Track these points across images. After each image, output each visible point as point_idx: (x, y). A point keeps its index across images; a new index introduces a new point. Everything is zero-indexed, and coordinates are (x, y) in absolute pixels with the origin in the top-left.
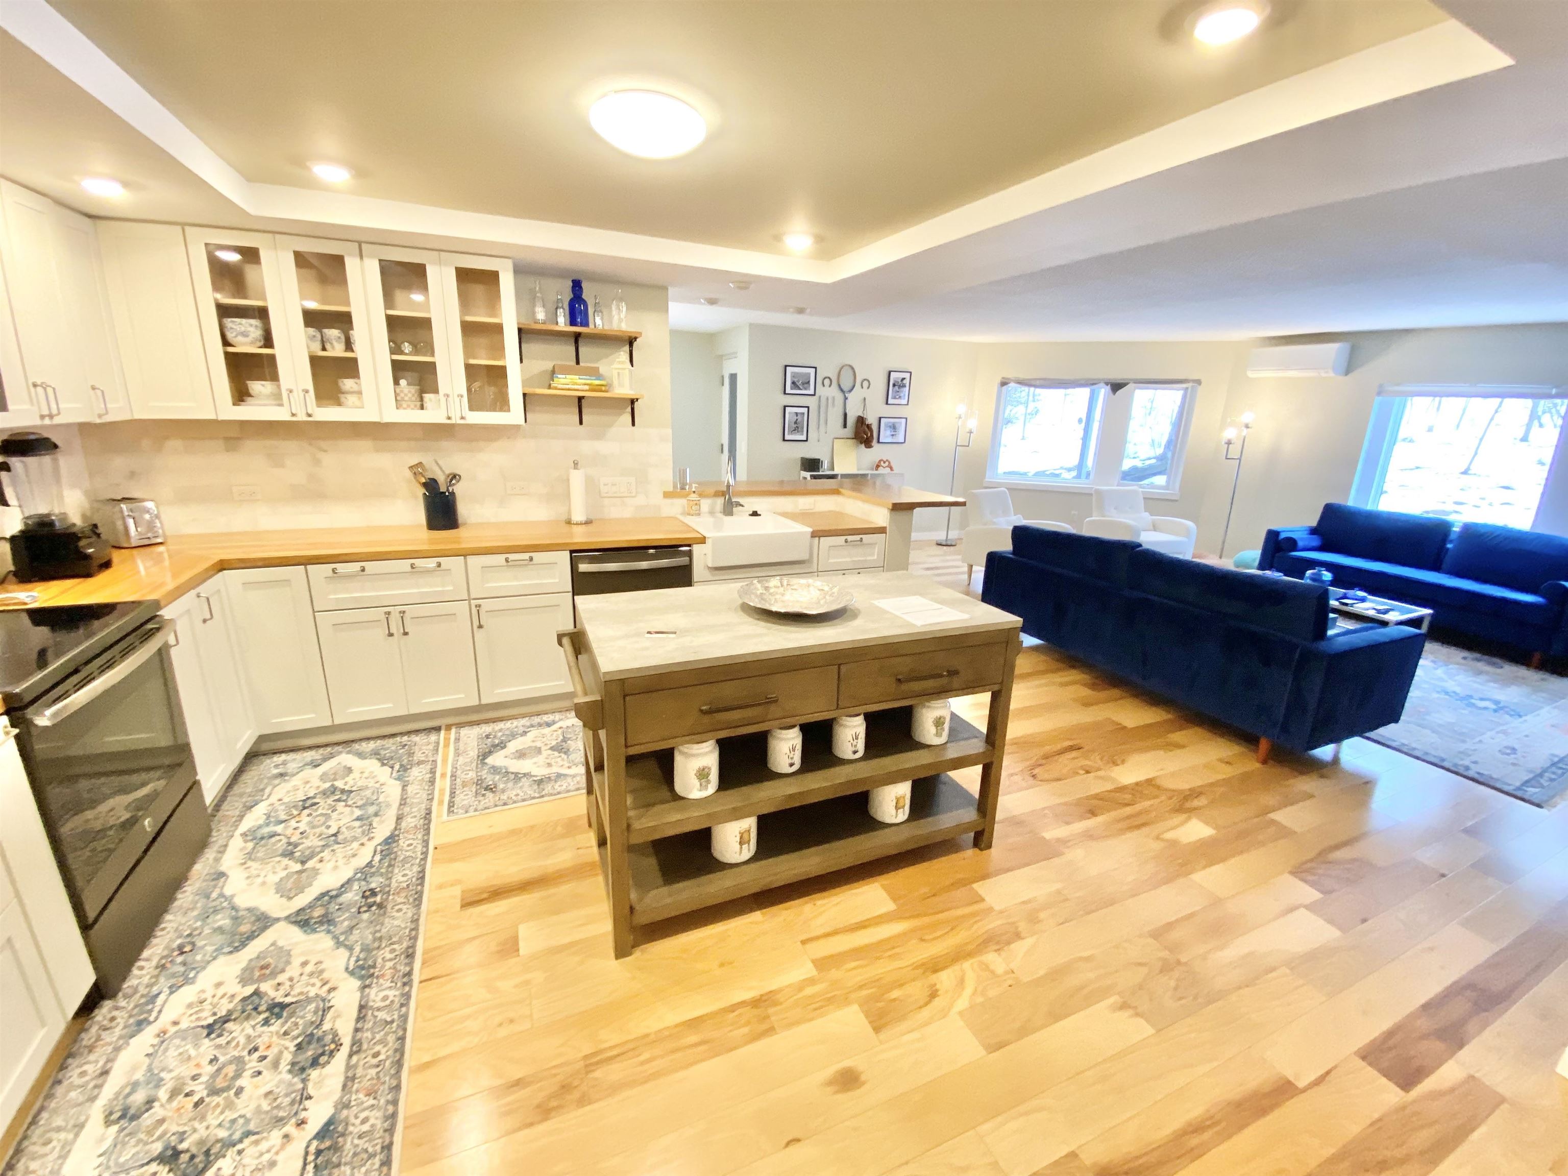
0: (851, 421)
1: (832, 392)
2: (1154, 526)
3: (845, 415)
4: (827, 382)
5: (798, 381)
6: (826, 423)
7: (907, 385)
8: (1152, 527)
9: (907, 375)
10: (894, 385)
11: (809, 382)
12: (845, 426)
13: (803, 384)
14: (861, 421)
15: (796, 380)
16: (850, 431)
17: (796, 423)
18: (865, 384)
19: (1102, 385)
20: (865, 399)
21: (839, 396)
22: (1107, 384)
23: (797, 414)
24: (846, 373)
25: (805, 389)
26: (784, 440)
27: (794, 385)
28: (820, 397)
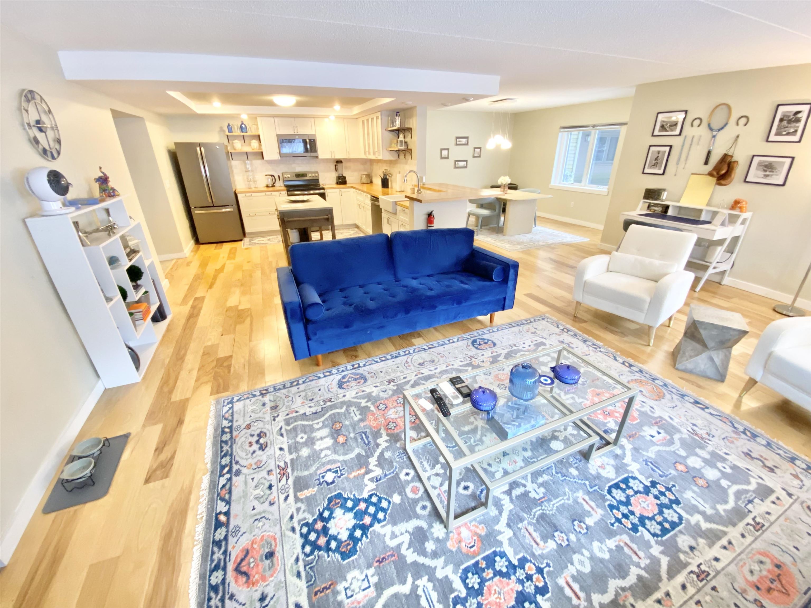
0: (714, 160)
1: (703, 131)
3: (709, 153)
4: (697, 122)
5: (667, 125)
6: (687, 161)
7: (804, 119)
10: (780, 120)
12: (706, 163)
13: (671, 126)
14: (726, 157)
15: (665, 124)
16: (709, 168)
17: (656, 159)
18: (743, 121)
20: (738, 137)
21: (707, 135)
23: (659, 152)
25: (672, 130)
26: (643, 173)
27: (663, 128)
28: (686, 137)
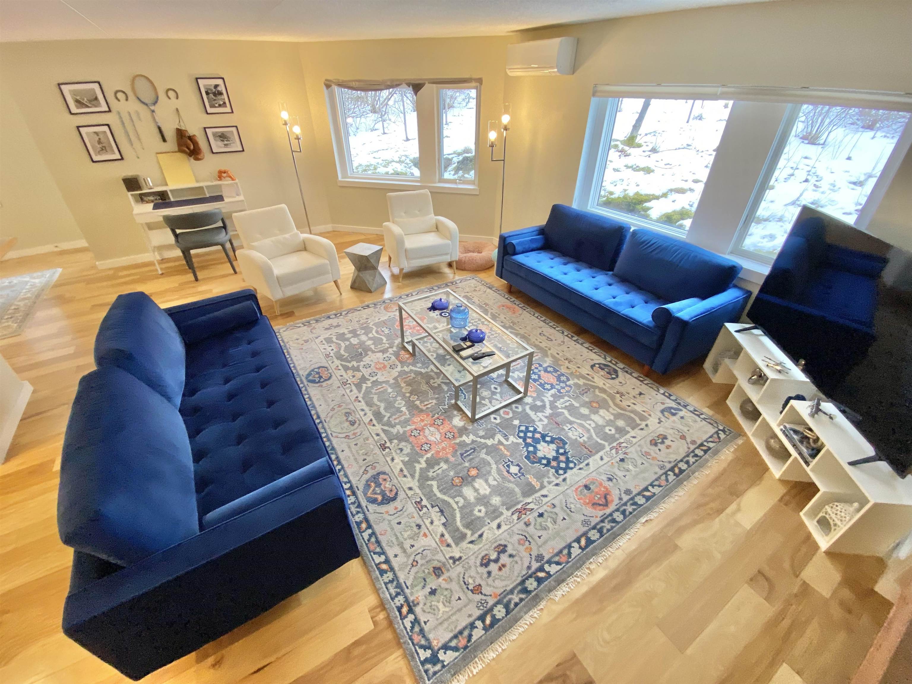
0: (170, 134)
1: (132, 106)
2: (437, 228)
3: (160, 129)
4: (120, 96)
5: (83, 99)
6: (139, 139)
7: (224, 92)
8: (435, 229)
9: (220, 82)
10: (207, 93)
11: (96, 99)
12: (164, 140)
13: (90, 101)
14: (181, 134)
15: (78, 98)
16: (172, 143)
17: (99, 142)
18: (171, 94)
19: (404, 85)
20: (177, 110)
21: (143, 111)
22: (409, 85)
23: (96, 133)
24: (141, 84)
25: (96, 106)
26: (93, 161)
27: (79, 103)
28: (118, 113)
